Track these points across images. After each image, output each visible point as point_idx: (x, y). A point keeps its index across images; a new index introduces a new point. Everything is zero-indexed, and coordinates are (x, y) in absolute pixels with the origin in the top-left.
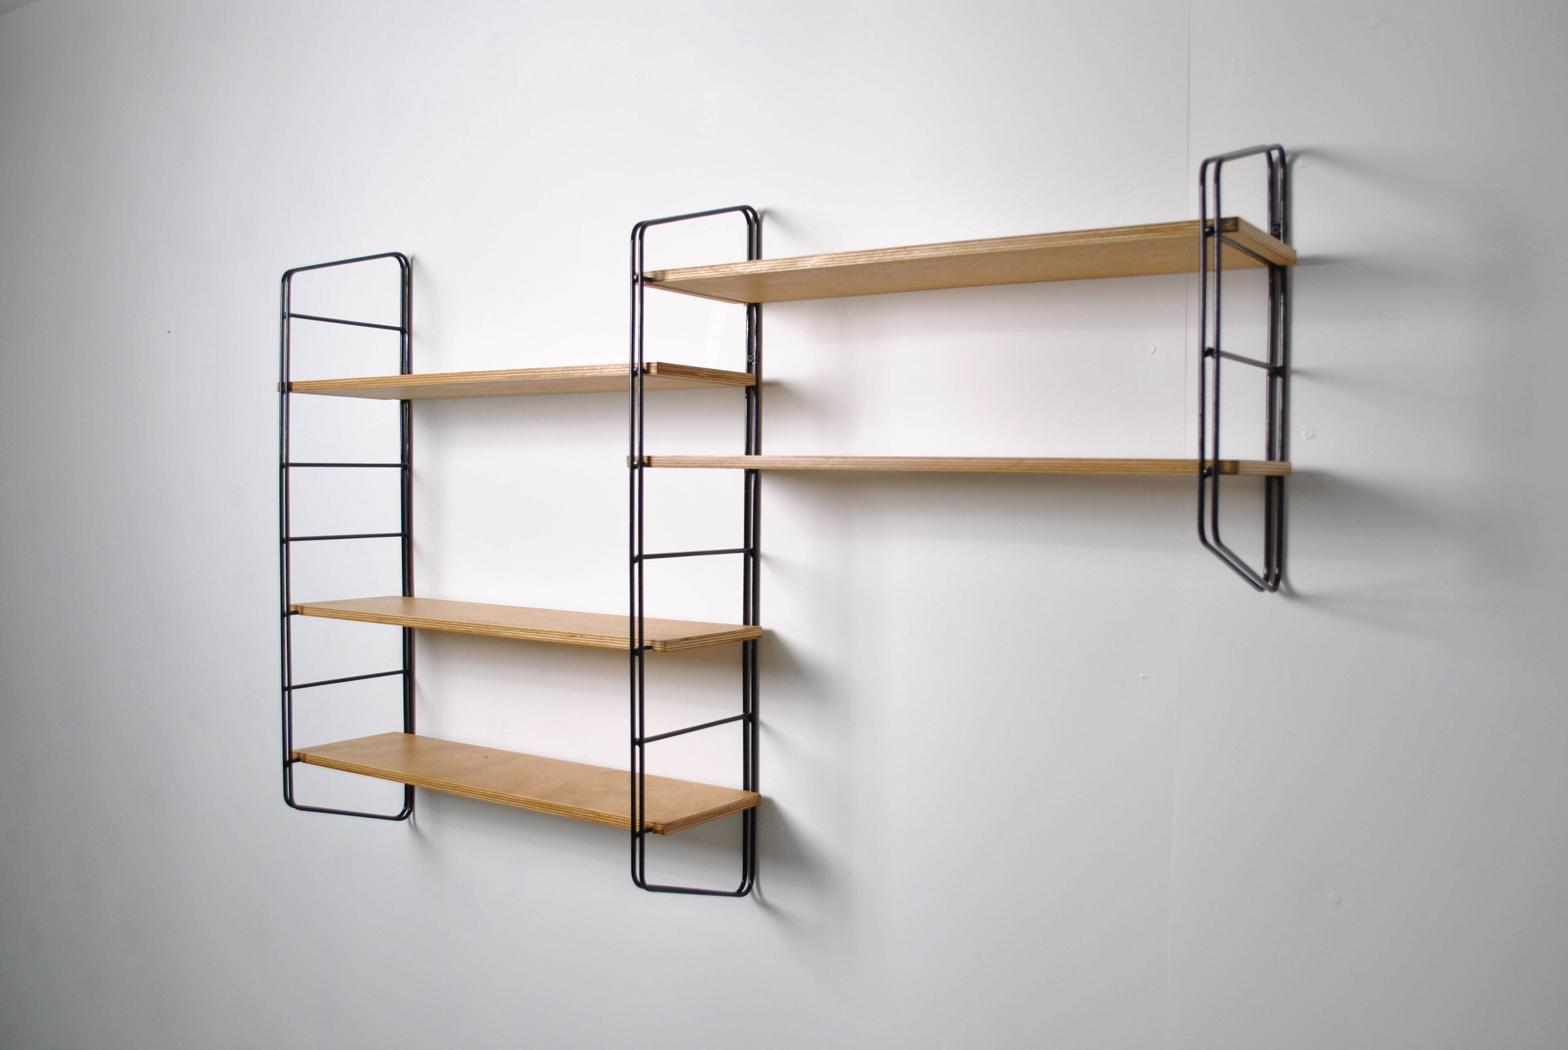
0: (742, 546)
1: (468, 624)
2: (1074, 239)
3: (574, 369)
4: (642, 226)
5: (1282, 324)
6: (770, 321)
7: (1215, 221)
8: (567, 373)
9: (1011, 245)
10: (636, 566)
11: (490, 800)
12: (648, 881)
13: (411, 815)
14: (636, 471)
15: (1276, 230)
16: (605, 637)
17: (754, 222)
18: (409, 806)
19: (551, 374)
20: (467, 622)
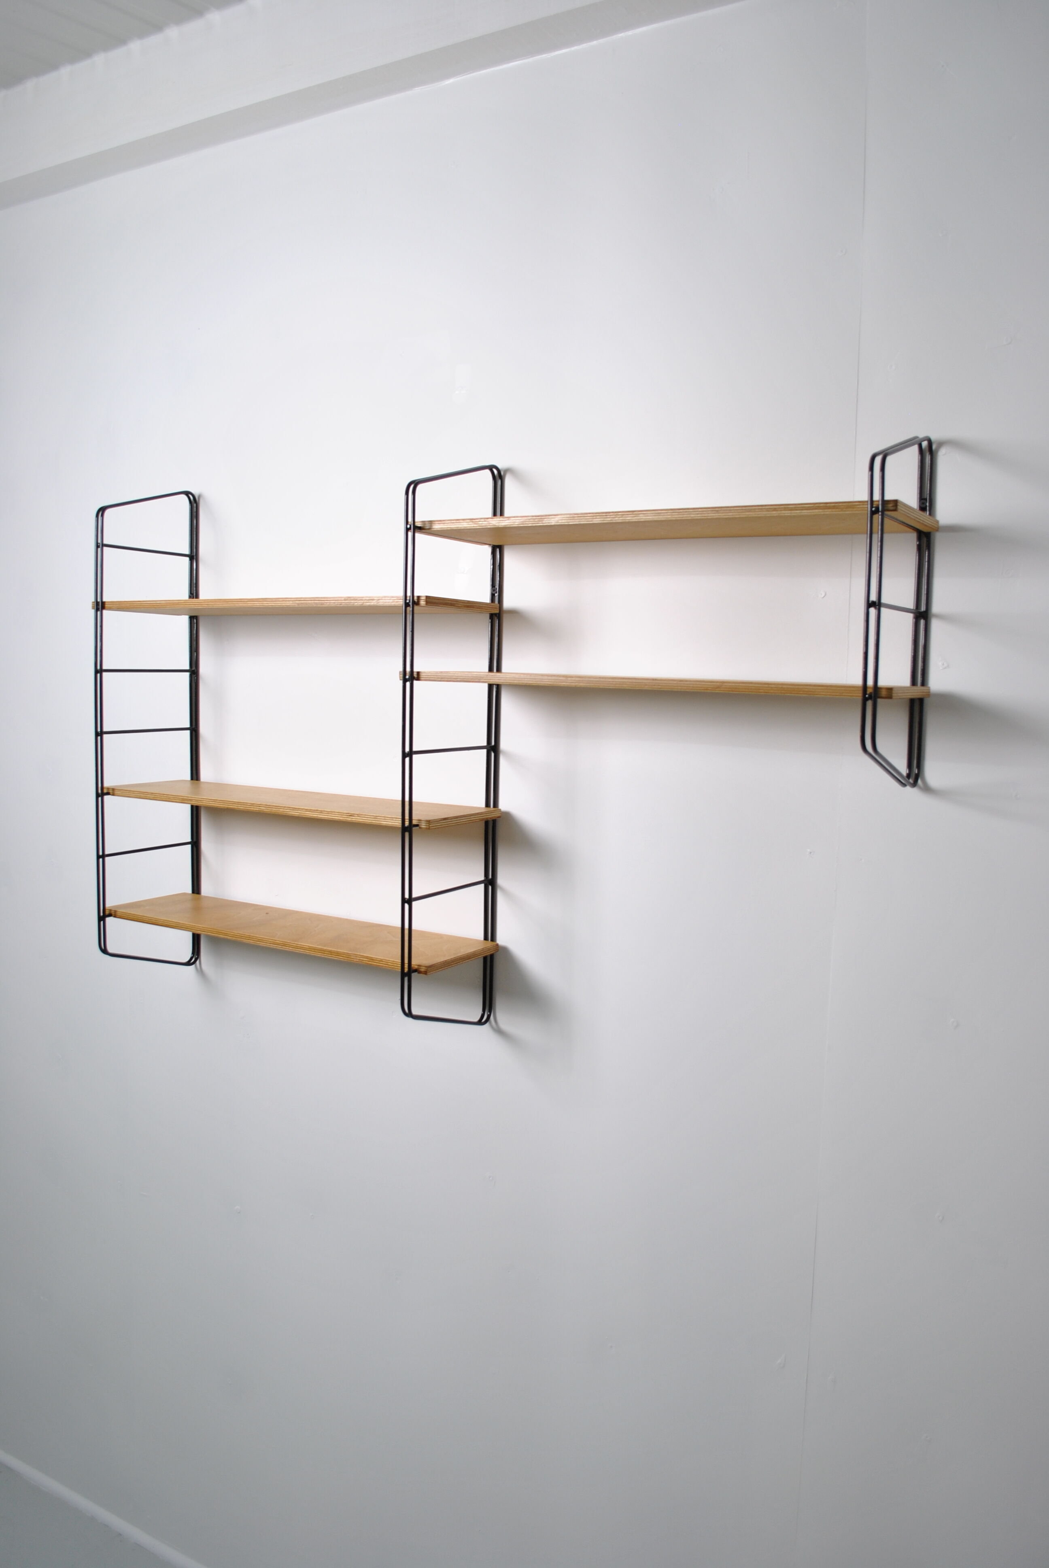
0: (485, 743)
1: (260, 805)
2: (768, 511)
3: (355, 599)
4: (414, 484)
5: (926, 578)
6: (512, 561)
7: (880, 503)
8: (348, 602)
9: (719, 513)
10: (407, 760)
11: (279, 947)
12: (415, 1012)
13: (198, 962)
14: (408, 684)
15: (923, 503)
16: (379, 816)
17: (498, 477)
18: (196, 954)
19: (334, 603)
20: (259, 803)
